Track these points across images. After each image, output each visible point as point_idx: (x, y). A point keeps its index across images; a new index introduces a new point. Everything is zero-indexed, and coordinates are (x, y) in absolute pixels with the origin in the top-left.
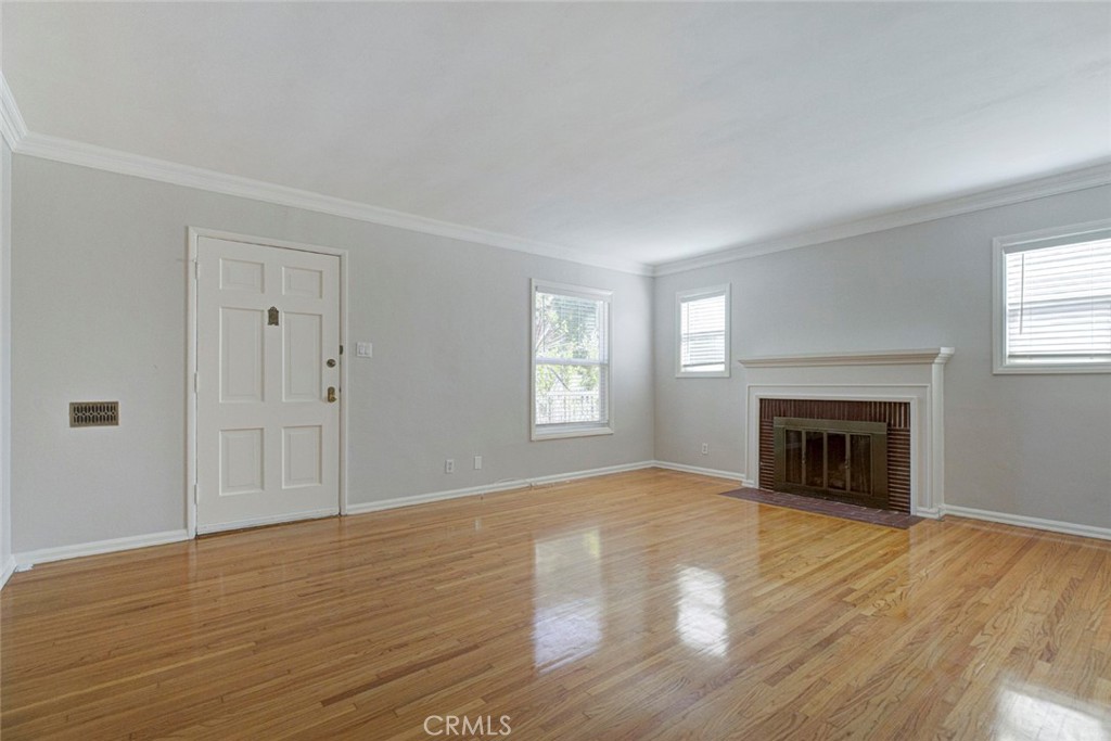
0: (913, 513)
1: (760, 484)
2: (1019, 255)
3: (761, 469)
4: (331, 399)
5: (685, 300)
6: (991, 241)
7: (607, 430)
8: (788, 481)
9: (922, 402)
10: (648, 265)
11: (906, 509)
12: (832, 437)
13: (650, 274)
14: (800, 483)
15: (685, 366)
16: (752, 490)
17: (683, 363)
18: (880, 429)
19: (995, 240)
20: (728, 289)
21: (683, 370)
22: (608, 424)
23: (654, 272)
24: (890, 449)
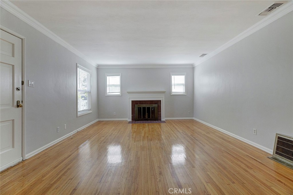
0: (162, 120)
1: (132, 120)
2: (173, 76)
3: (132, 117)
4: (18, 106)
5: (108, 76)
6: (170, 73)
7: (90, 112)
8: (138, 118)
9: (163, 100)
10: (98, 65)
11: (160, 120)
12: (148, 108)
13: (97, 67)
14: (141, 118)
15: (108, 93)
16: (131, 122)
17: (107, 92)
18: (156, 105)
19: (171, 73)
20: (121, 75)
21: (107, 94)
22: (91, 110)
23: (98, 67)
24: (158, 109)
